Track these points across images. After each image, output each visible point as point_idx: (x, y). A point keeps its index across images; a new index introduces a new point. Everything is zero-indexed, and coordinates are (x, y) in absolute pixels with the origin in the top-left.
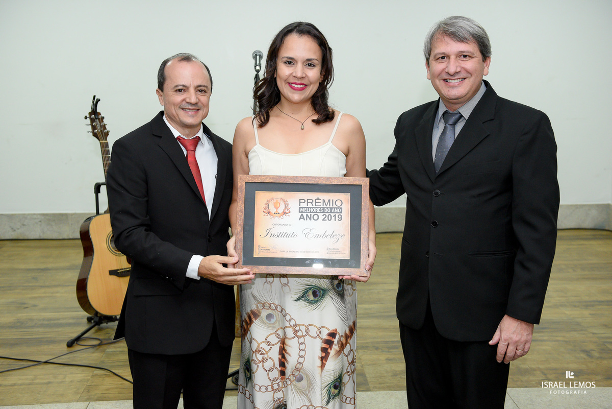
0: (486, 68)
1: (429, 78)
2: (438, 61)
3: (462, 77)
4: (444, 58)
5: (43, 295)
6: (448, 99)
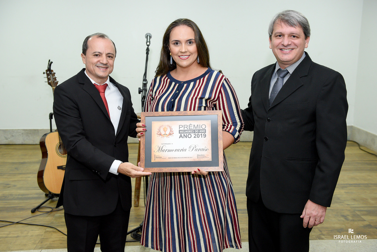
1: (271, 48)
3: (291, 48)
4: (281, 36)
5: (20, 179)
6: (282, 61)
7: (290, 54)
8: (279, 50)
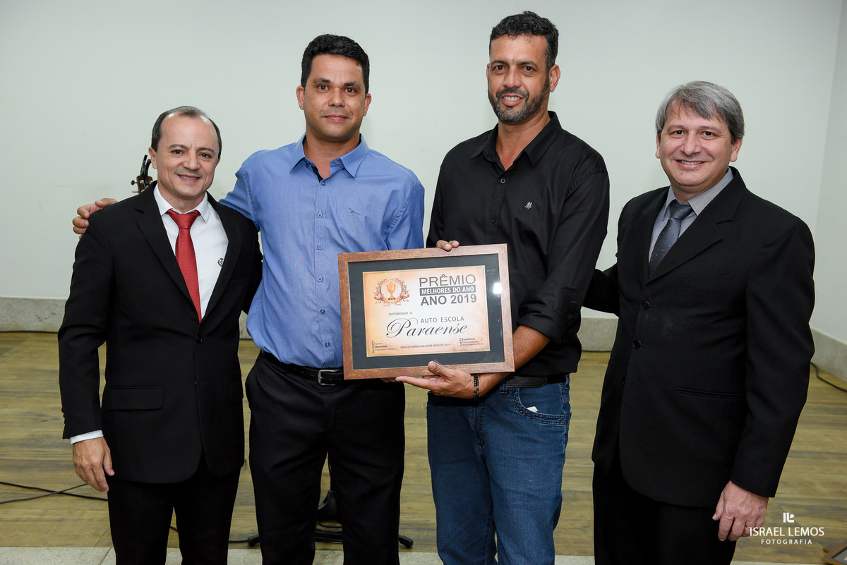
0: (734, 152)
2: (673, 136)
4: (680, 133)
6: (679, 184)
7: (697, 170)
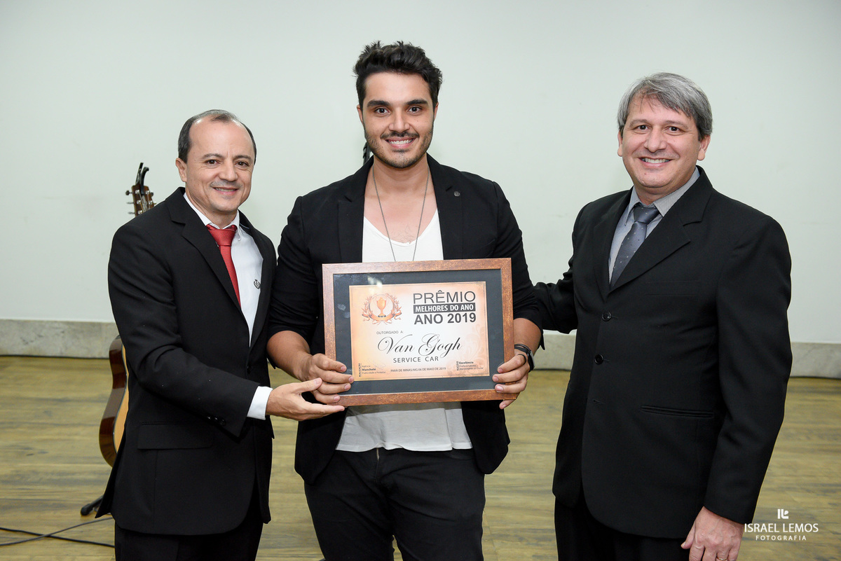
0: (702, 150)
1: (621, 154)
2: (636, 131)
3: (666, 157)
4: (644, 129)
5: (56, 437)
6: (644, 186)
7: (662, 169)
8: (638, 160)
